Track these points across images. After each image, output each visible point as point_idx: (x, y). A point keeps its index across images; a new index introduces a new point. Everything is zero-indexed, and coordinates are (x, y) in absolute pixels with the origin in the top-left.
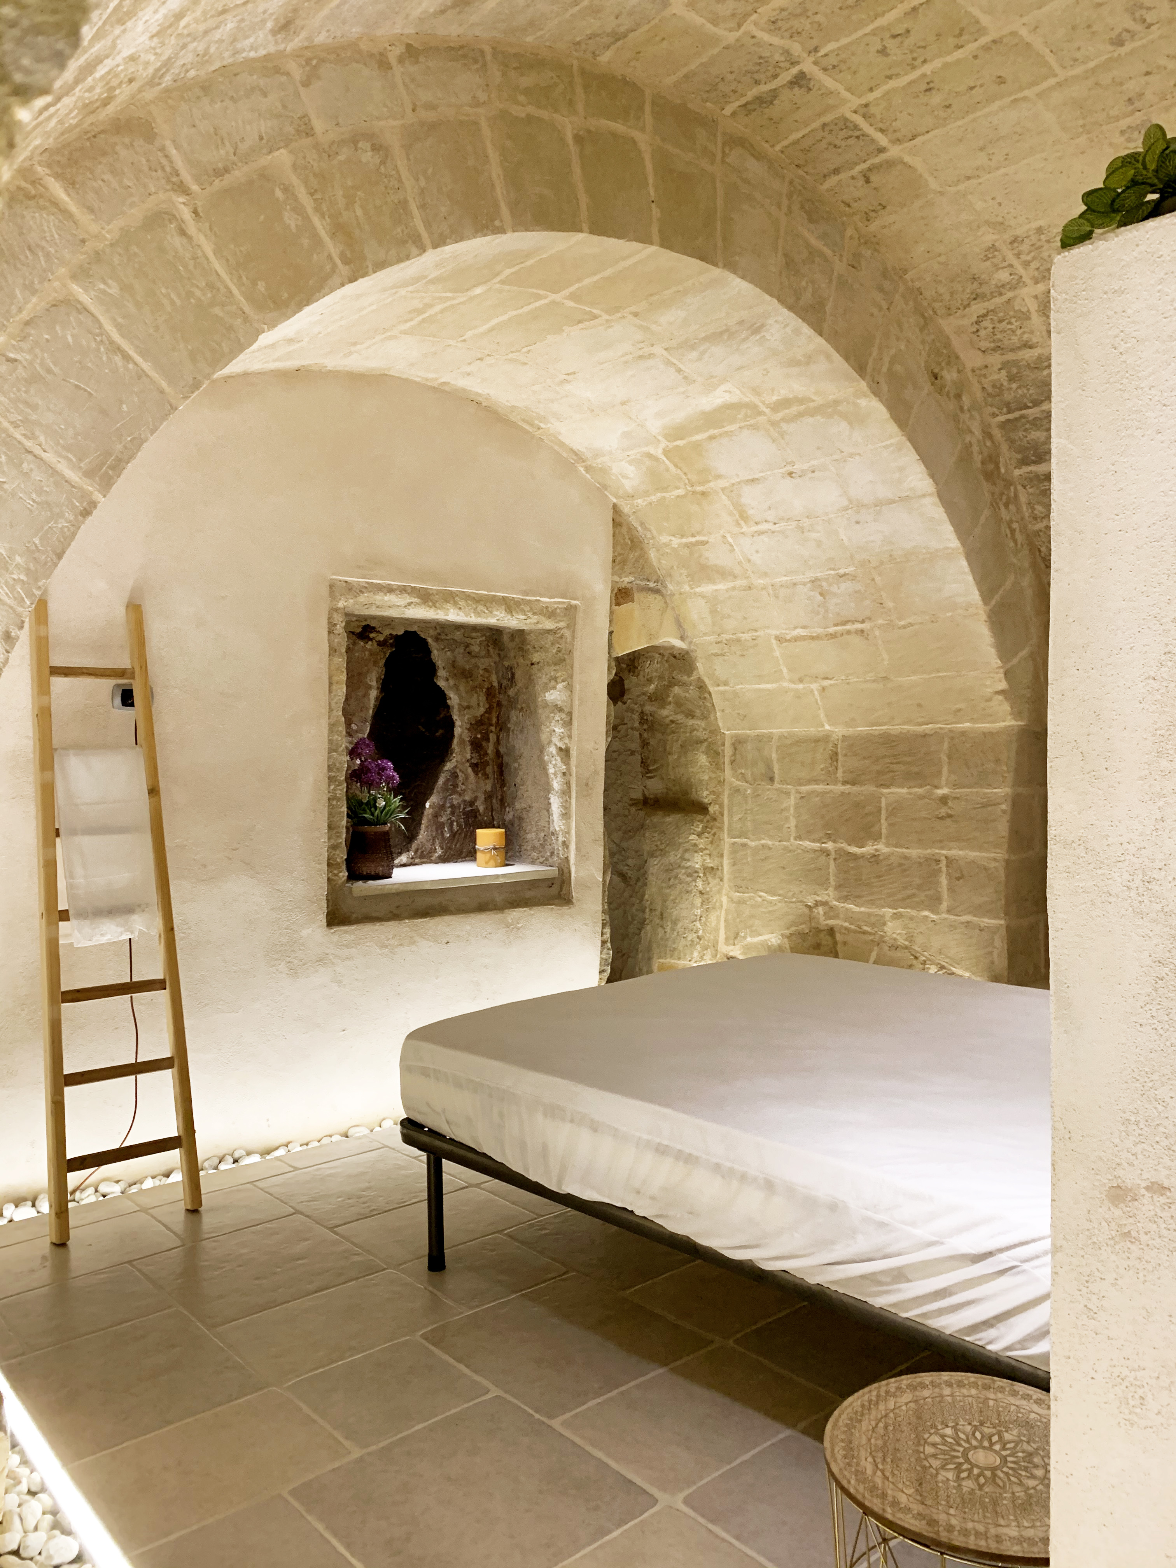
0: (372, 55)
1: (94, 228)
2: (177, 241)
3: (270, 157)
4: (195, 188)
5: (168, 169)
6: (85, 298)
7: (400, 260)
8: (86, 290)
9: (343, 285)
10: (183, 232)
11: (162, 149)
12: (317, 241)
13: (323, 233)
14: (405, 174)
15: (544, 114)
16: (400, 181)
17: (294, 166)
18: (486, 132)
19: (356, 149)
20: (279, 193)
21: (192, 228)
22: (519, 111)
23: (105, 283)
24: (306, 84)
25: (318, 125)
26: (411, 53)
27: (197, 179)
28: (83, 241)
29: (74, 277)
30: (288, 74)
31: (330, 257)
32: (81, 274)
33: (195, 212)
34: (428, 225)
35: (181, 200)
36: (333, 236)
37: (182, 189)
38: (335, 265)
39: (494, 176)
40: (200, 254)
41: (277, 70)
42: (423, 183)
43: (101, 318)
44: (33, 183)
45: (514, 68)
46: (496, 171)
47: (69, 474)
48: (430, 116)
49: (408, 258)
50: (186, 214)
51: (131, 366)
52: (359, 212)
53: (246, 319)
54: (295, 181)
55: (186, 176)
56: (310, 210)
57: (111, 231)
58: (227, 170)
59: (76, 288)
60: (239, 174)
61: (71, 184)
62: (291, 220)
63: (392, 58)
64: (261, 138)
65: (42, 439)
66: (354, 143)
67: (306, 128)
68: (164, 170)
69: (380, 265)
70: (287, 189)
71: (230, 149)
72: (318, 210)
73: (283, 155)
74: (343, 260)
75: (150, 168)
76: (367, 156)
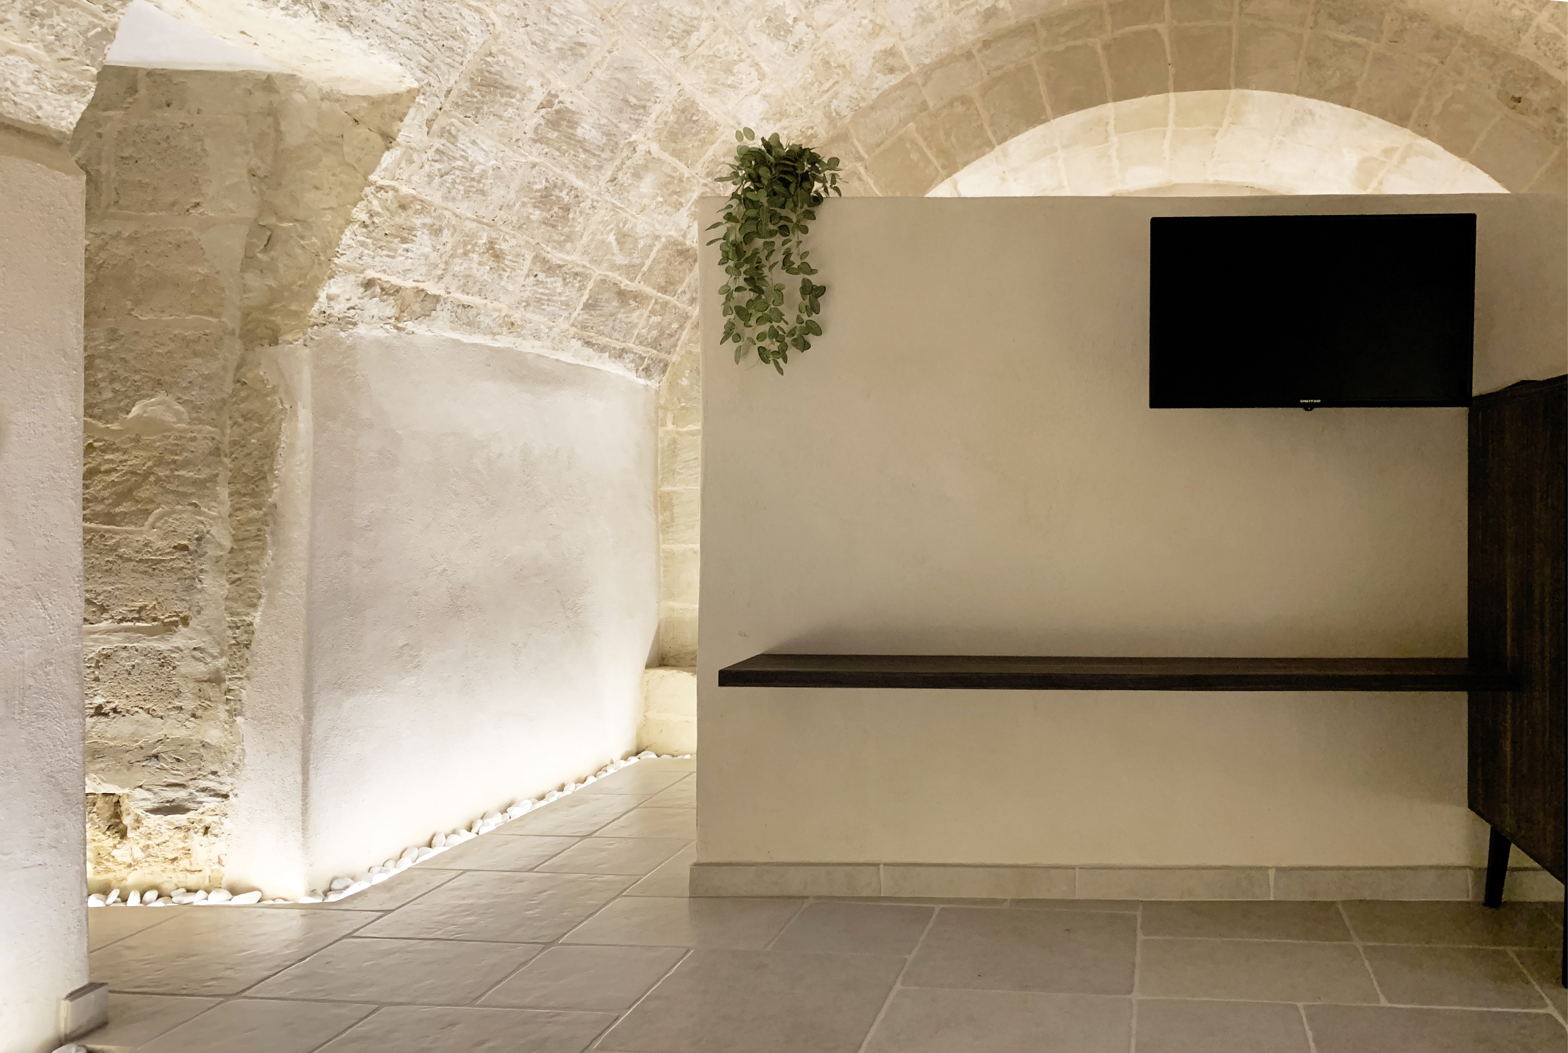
0: (961, 55)
3: (905, 129)
4: (866, 156)
5: (854, 152)
7: (978, 157)
9: (943, 180)
10: (860, 179)
11: (853, 144)
12: (928, 162)
13: (931, 157)
14: (981, 111)
15: (1080, 42)
16: (979, 114)
17: (917, 129)
18: (1036, 68)
19: (952, 107)
20: (908, 145)
22: (1060, 48)
24: (924, 85)
25: (931, 104)
26: (986, 44)
27: (867, 152)
30: (916, 84)
31: (936, 168)
33: (866, 168)
34: (995, 133)
35: (859, 164)
36: (937, 157)
37: (861, 159)
38: (938, 171)
39: (1042, 91)
41: (910, 84)
42: (993, 111)
45: (1057, 25)
46: (1043, 89)
48: (999, 73)
49: (983, 154)
50: (862, 170)
52: (954, 140)
54: (917, 136)
55: (862, 151)
56: (925, 148)
58: (882, 143)
60: (888, 143)
62: (914, 156)
63: (975, 52)
64: (900, 121)
66: (951, 104)
67: (924, 107)
68: (852, 153)
69: (966, 164)
70: (913, 142)
71: (884, 132)
72: (930, 147)
73: (912, 125)
74: (944, 167)
75: (846, 154)
76: (959, 109)
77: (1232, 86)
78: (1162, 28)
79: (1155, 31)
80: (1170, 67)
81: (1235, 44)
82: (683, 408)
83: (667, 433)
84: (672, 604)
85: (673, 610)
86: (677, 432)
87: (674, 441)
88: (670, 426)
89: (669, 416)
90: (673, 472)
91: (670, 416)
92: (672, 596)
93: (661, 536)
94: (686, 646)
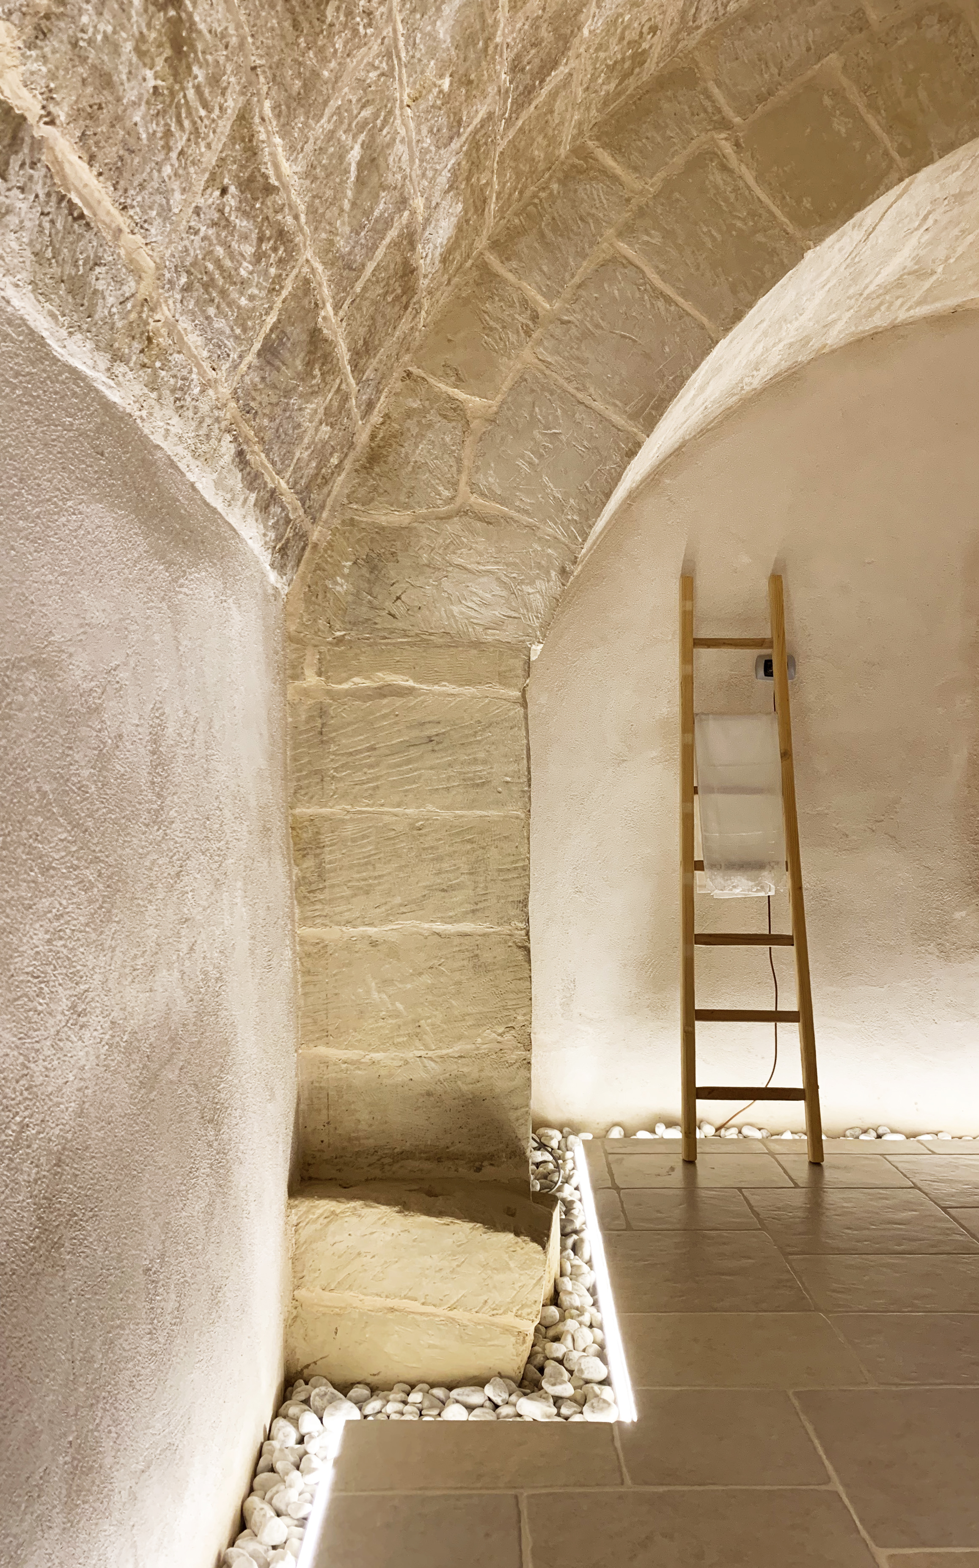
1: (638, 185)
2: (718, 177)
3: (817, 67)
4: (737, 120)
5: (710, 110)
6: (630, 253)
8: (630, 244)
9: (901, 180)
10: (724, 168)
11: (705, 91)
12: (871, 139)
13: (877, 129)
17: (845, 67)
19: (920, 28)
20: (827, 101)
21: (733, 161)
23: (648, 234)
25: (873, 16)
27: (739, 112)
28: (628, 200)
29: (620, 235)
31: (886, 153)
32: (627, 231)
33: (737, 144)
35: (723, 135)
36: (889, 129)
37: (724, 124)
38: (892, 160)
40: (741, 184)
43: (646, 269)
44: (585, 159)
47: (616, 418)
50: (728, 148)
51: (673, 308)
52: (923, 95)
53: (790, 239)
54: (845, 82)
55: (729, 112)
56: (863, 110)
57: (653, 184)
58: (770, 93)
59: (623, 247)
60: (784, 94)
61: (617, 150)
62: (840, 126)
64: (809, 49)
65: (592, 390)
66: (917, 20)
67: (860, 22)
68: (706, 111)
70: (837, 94)
71: (775, 71)
72: (872, 106)
73: (833, 59)
74: (903, 151)
75: (693, 114)
76: (934, 31)
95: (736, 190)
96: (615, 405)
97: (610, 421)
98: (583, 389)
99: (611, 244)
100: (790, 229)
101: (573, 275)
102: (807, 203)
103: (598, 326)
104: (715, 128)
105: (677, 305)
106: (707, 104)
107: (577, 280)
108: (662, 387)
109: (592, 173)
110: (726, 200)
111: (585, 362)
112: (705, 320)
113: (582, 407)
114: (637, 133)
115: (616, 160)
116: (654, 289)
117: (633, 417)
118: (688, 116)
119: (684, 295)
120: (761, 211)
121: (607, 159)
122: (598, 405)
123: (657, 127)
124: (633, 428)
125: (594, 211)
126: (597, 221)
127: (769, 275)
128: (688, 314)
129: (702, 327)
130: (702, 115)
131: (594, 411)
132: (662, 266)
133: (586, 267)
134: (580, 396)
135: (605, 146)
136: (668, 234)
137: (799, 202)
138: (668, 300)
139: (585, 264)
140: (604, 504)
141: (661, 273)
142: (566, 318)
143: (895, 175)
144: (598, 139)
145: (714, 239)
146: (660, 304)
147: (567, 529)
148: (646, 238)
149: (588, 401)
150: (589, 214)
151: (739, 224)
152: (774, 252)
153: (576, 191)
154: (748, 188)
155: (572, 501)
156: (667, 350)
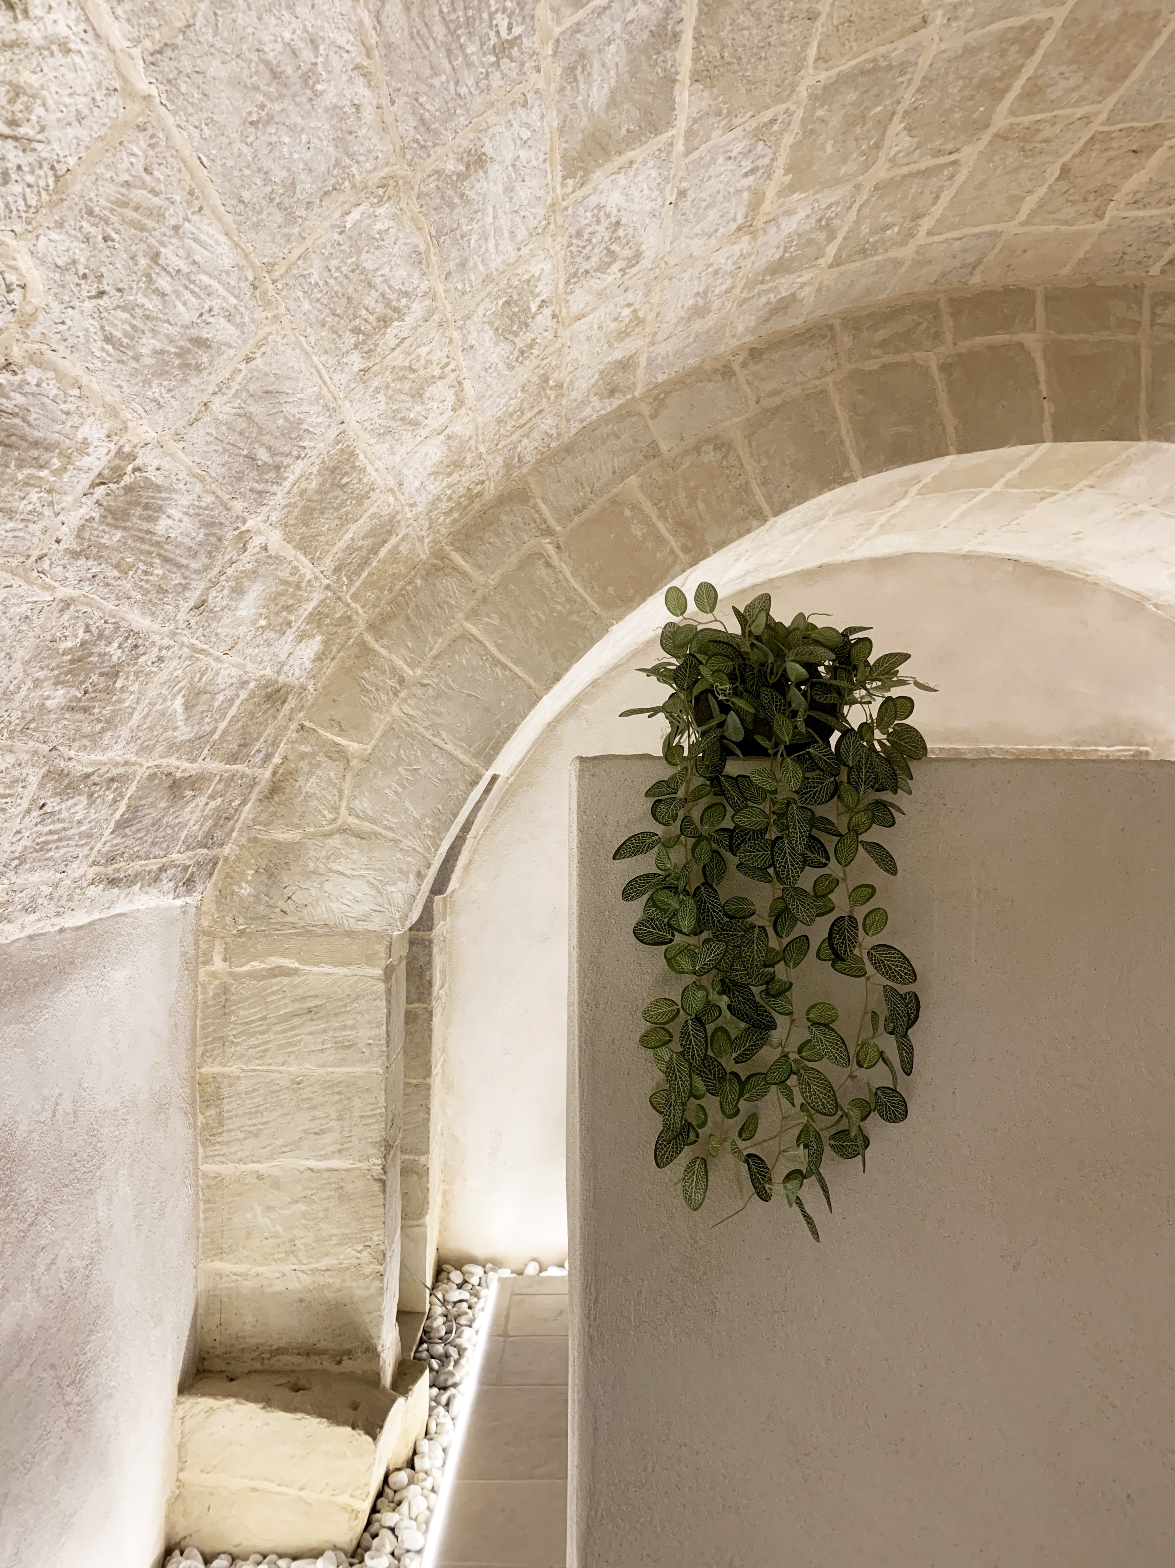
0: (716, 371)
1: (482, 580)
2: (544, 572)
3: (621, 485)
4: (558, 528)
5: (538, 520)
6: (474, 631)
7: (740, 535)
8: (475, 625)
9: (684, 571)
10: (548, 565)
11: (535, 506)
12: (660, 540)
13: (666, 534)
14: (746, 460)
15: (904, 357)
16: (742, 466)
17: (641, 486)
18: (835, 396)
19: (699, 454)
20: (627, 512)
21: (555, 560)
22: (872, 365)
23: (489, 617)
24: (653, 417)
25: (664, 447)
26: (755, 354)
27: (560, 522)
28: (474, 591)
29: (467, 618)
30: (639, 414)
31: (672, 552)
32: (473, 615)
33: (558, 547)
34: (769, 498)
35: (548, 540)
36: (675, 533)
37: (549, 532)
38: (677, 557)
39: (844, 432)
40: (561, 577)
41: (629, 414)
42: (765, 462)
43: (487, 643)
44: (442, 559)
45: (868, 329)
46: (845, 427)
47: (463, 757)
48: (777, 401)
49: (749, 531)
50: (551, 550)
51: (507, 673)
52: (701, 506)
53: (598, 618)
54: (641, 497)
55: (552, 522)
56: (654, 518)
57: (493, 580)
58: (584, 507)
59: (468, 626)
60: (594, 507)
61: (466, 552)
62: (638, 531)
63: (736, 366)
64: (614, 473)
65: (444, 736)
66: (697, 449)
67: (653, 452)
68: (535, 522)
69: (721, 545)
70: (635, 507)
71: (588, 490)
72: (663, 517)
73: (633, 481)
74: (686, 550)
75: (525, 524)
76: (710, 456)
77: (1143, 437)
78: (1033, 341)
79: (1021, 345)
80: (1045, 402)
81: (1145, 370)
82: (241, 933)
83: (214, 975)
84: (218, 1265)
85: (220, 1276)
86: (231, 974)
87: (225, 989)
88: (218, 964)
89: (217, 947)
90: (223, 1041)
91: (219, 947)
92: (219, 1252)
93: (201, 1150)
94: (243, 1337)
95: (557, 581)
96: (462, 747)
97: (457, 759)
98: (437, 735)
99: (461, 625)
100: (598, 610)
101: (431, 649)
102: (611, 590)
103: (450, 687)
104: (542, 535)
105: (511, 670)
106: (536, 515)
107: (434, 652)
108: (498, 733)
109: (447, 571)
110: (550, 590)
111: (439, 715)
112: (531, 681)
113: (436, 749)
114: (481, 539)
115: (466, 561)
116: (493, 658)
117: (476, 756)
118: (521, 525)
119: (517, 662)
120: (576, 597)
121: (458, 559)
122: (449, 747)
123: (497, 534)
124: (474, 764)
125: (449, 600)
126: (451, 607)
127: (581, 646)
128: (519, 677)
129: (530, 687)
130: (533, 525)
131: (446, 752)
132: (499, 641)
133: (440, 643)
134: (435, 740)
135: (457, 550)
136: (504, 617)
137: (605, 588)
138: (504, 667)
139: (440, 640)
140: (452, 822)
141: (498, 646)
142: (425, 682)
143: (678, 568)
144: (452, 544)
145: (539, 619)
146: (498, 670)
147: (423, 842)
148: (487, 620)
149: (442, 744)
150: (445, 602)
151: (559, 608)
152: (585, 628)
153: (435, 584)
154: (567, 580)
155: (428, 821)
156: (503, 704)
